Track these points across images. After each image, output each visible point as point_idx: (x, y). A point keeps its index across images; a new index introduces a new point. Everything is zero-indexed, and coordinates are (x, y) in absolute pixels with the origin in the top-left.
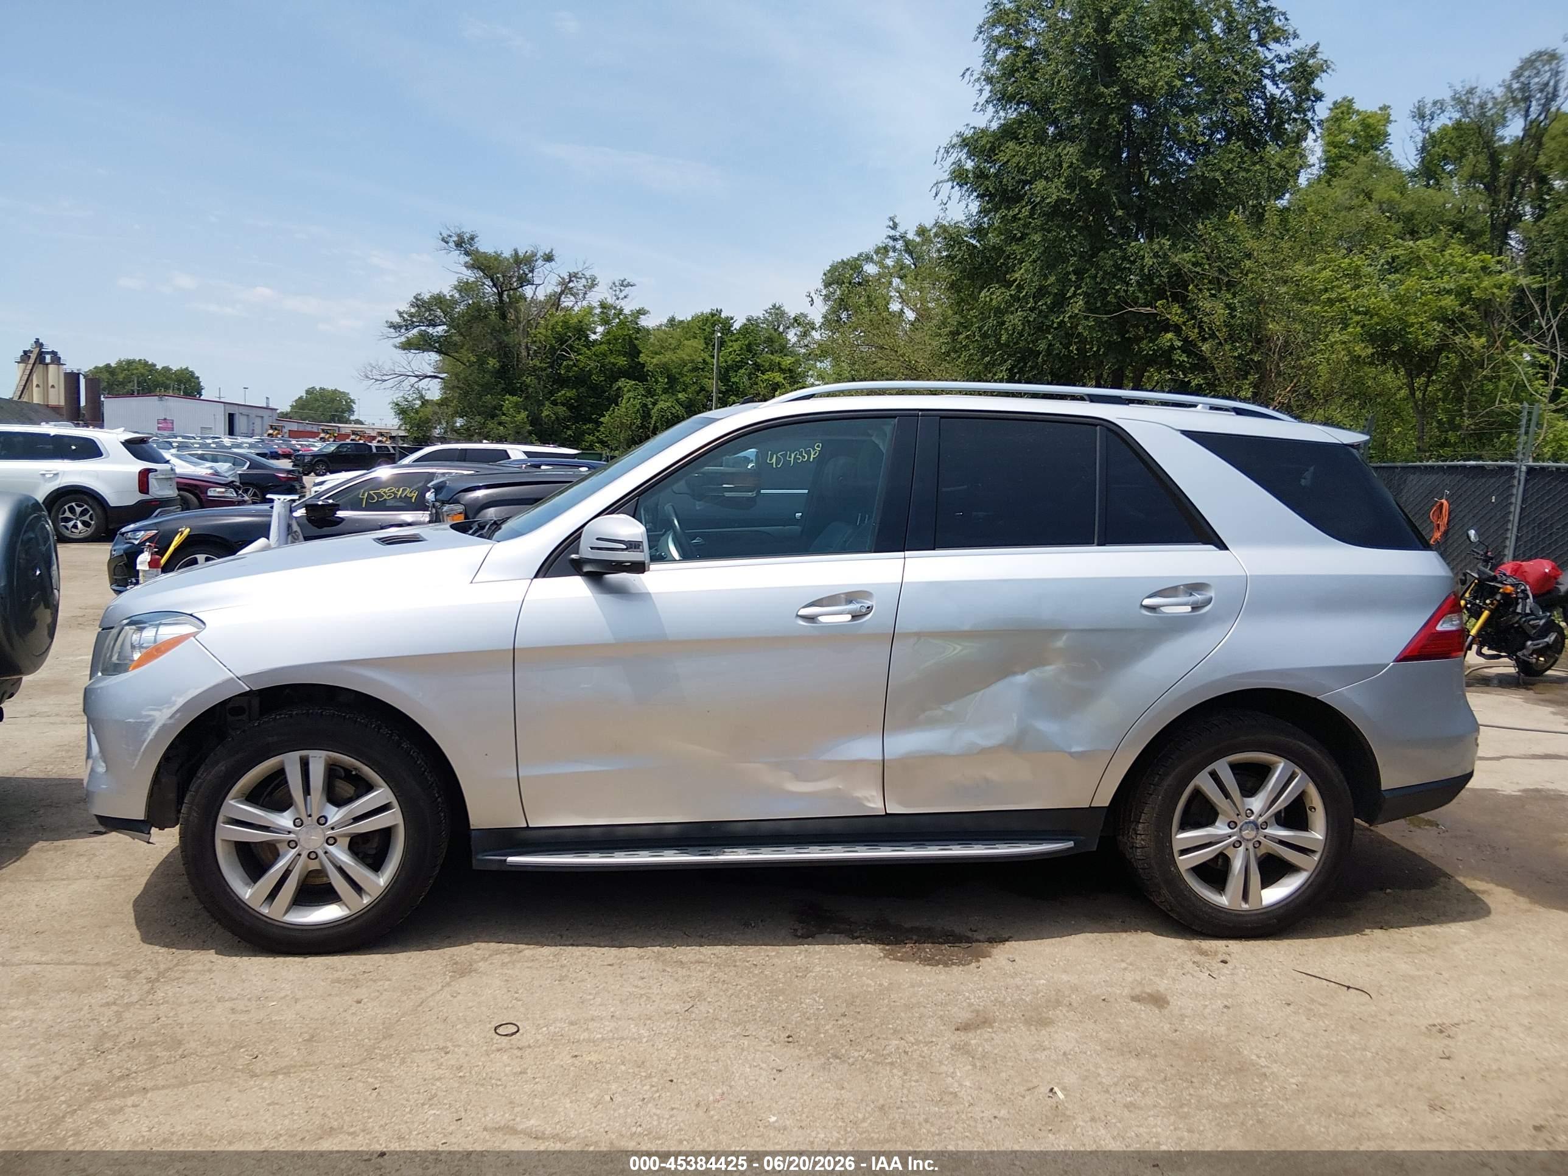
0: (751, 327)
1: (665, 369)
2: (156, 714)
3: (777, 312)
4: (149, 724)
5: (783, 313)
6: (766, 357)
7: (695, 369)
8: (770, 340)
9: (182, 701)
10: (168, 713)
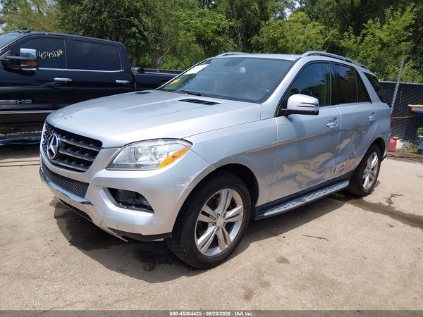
2: (183, 185)
4: (180, 190)
9: (193, 178)
10: (188, 184)
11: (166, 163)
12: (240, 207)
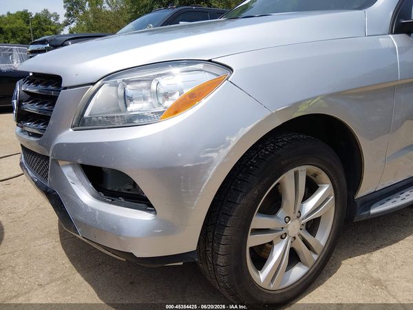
0: (37, 16)
1: (11, 30)
2: (214, 155)
3: (46, 11)
4: (208, 166)
5: (48, 12)
6: (45, 26)
7: (21, 30)
8: (45, 21)
9: (234, 140)
10: (224, 152)
11: (176, 110)
12: (325, 190)
